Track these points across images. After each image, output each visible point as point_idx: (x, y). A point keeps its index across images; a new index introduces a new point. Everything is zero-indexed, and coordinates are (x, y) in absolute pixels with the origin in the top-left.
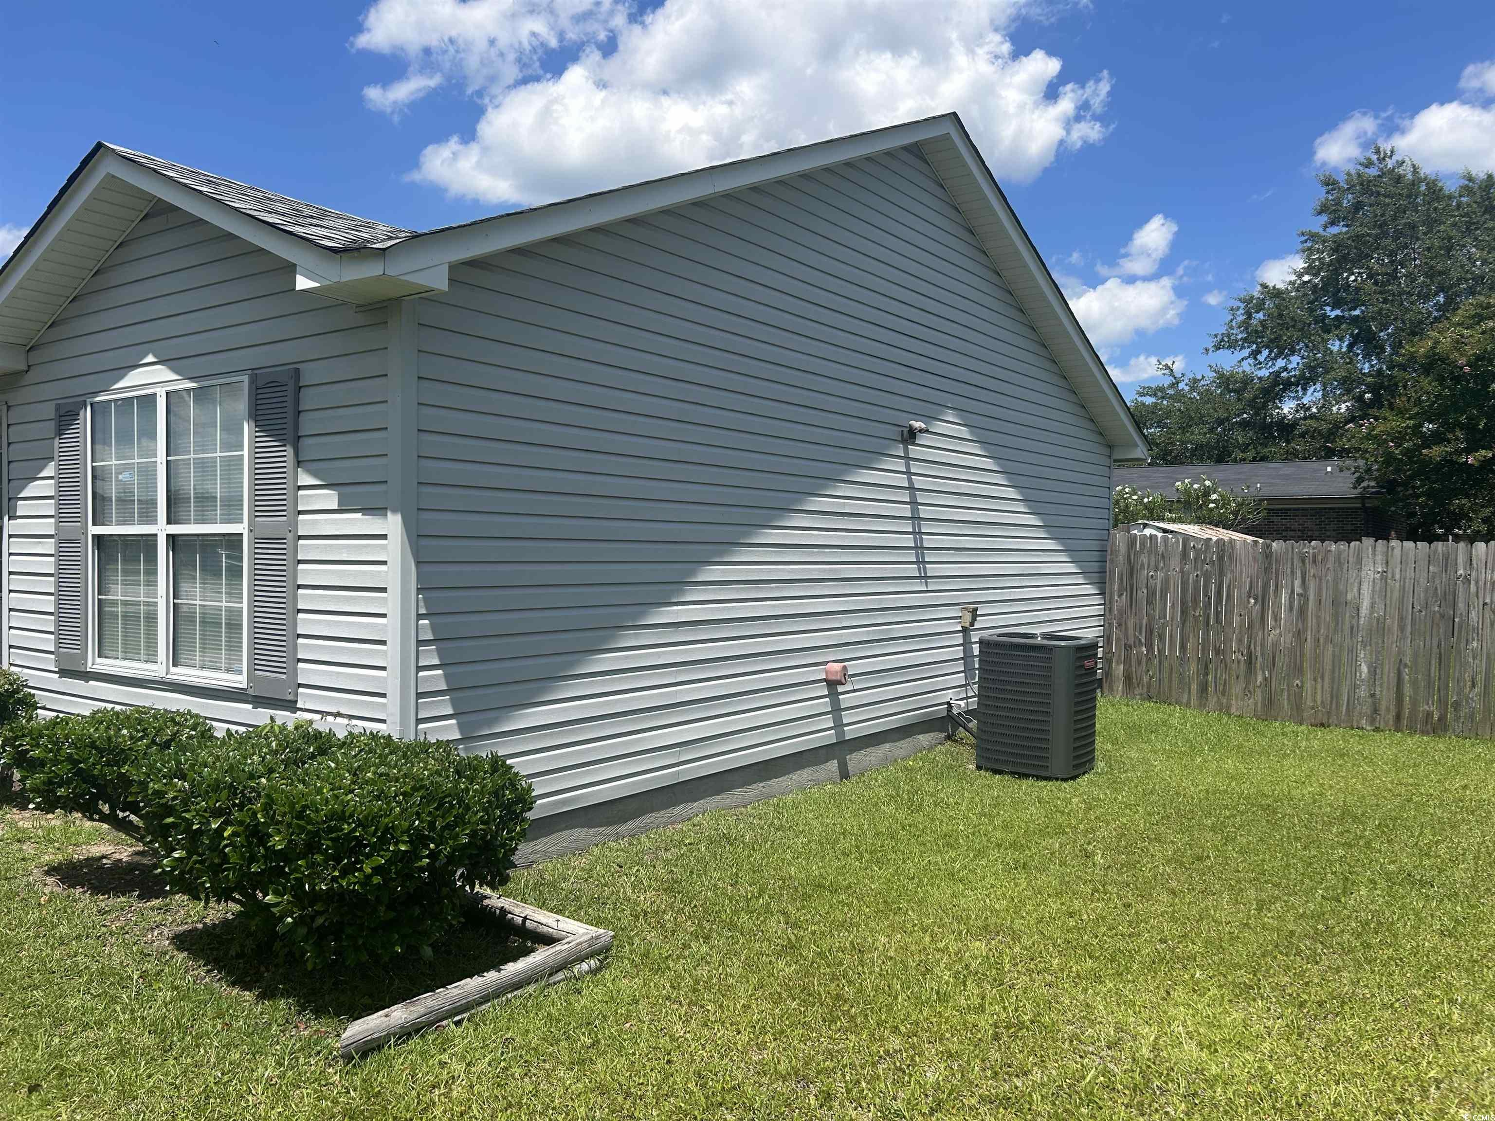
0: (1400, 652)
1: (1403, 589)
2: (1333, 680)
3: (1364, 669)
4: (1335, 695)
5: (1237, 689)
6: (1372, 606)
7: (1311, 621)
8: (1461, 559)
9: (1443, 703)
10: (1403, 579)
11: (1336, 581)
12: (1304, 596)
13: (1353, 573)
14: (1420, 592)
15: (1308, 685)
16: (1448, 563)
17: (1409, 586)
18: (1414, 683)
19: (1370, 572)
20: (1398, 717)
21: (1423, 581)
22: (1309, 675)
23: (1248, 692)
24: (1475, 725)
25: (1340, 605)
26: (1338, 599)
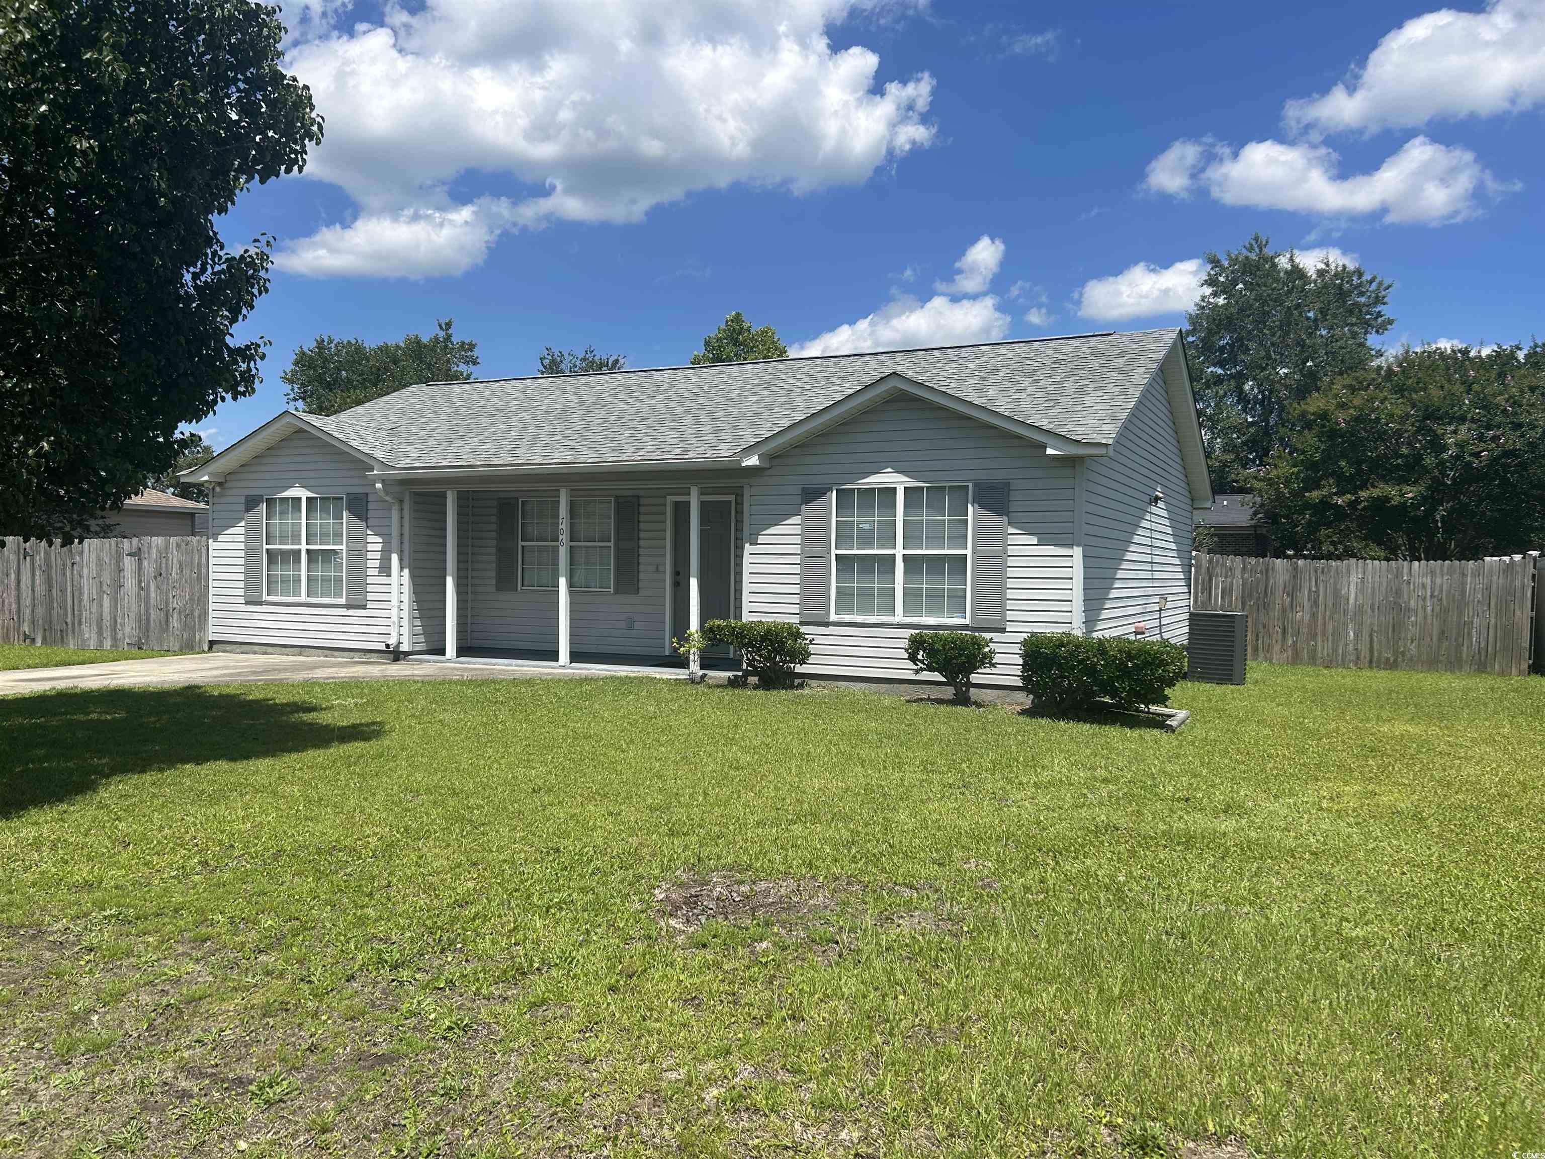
0: (1371, 624)
1: (1373, 588)
2: (1333, 640)
3: (1352, 634)
4: (1335, 650)
5: (1277, 648)
6: (1356, 599)
7: (1321, 608)
8: (1406, 571)
9: (1396, 653)
10: (1373, 583)
11: (1335, 582)
12: (1317, 592)
13: (1345, 579)
14: (1383, 589)
15: (1319, 644)
16: (1398, 574)
17: (1376, 585)
18: (1380, 642)
19: (1354, 578)
20: (1371, 662)
21: (1385, 584)
22: (1319, 638)
23: (1283, 650)
24: (1413, 664)
25: (1338, 598)
26: (1336, 594)
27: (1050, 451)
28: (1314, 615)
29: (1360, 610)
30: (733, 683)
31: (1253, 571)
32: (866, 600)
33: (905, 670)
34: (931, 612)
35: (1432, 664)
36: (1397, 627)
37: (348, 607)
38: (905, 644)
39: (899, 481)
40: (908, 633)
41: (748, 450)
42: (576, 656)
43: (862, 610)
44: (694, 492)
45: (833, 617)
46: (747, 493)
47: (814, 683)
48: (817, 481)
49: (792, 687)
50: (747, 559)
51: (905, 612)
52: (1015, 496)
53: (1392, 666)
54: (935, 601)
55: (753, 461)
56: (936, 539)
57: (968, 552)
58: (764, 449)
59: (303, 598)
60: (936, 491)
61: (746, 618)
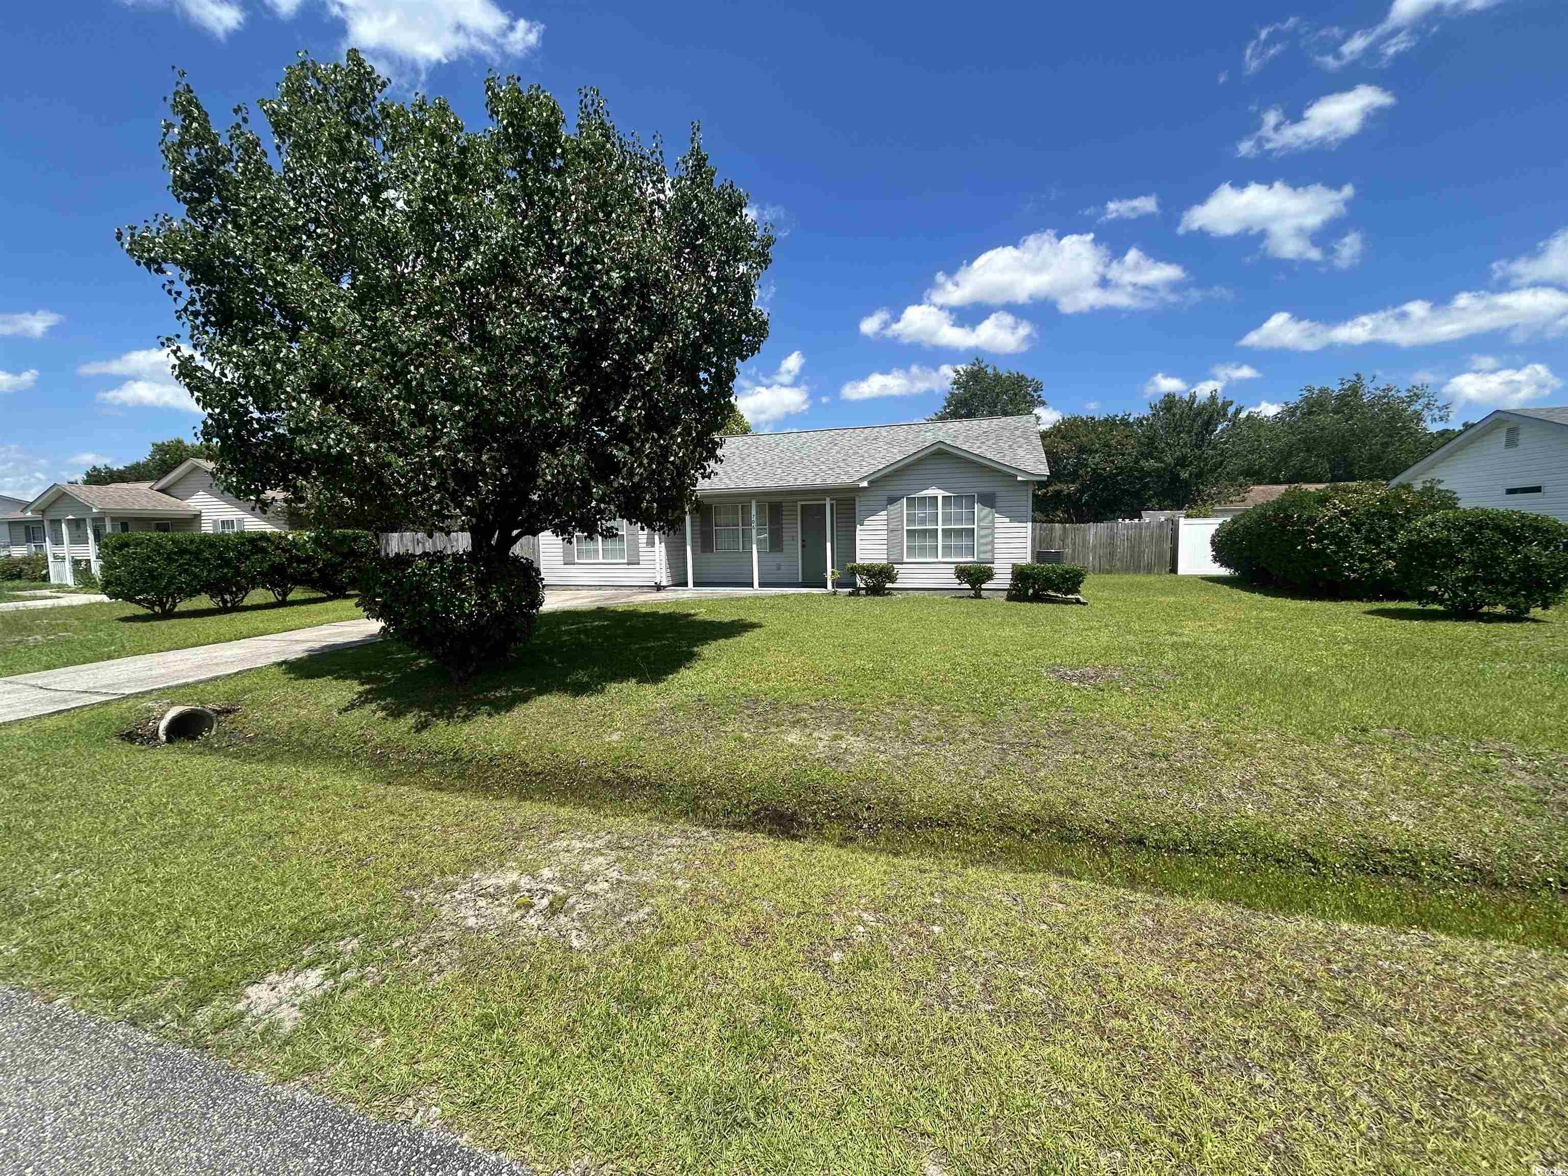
0: (1100, 553)
1: (1101, 535)
2: (1083, 561)
3: (1091, 558)
6: (1093, 542)
7: (1077, 546)
8: (1115, 528)
11: (1083, 534)
12: (1075, 539)
13: (1088, 533)
14: (1105, 537)
16: (1112, 529)
18: (1104, 561)
20: (1100, 571)
21: (1106, 534)
22: (1076, 561)
24: (1118, 571)
25: (1085, 541)
26: (1084, 540)
27: (1019, 478)
28: (1074, 550)
29: (1095, 546)
30: (851, 594)
31: (1045, 529)
32: (923, 550)
33: (954, 583)
34: (956, 556)
35: (1127, 570)
36: (1112, 554)
37: (628, 564)
38: (953, 571)
39: (940, 493)
40: (953, 566)
41: (862, 479)
42: (761, 585)
43: (920, 556)
44: (828, 499)
45: (905, 560)
46: (857, 500)
47: (895, 592)
48: (897, 494)
49: (884, 595)
50: (858, 532)
51: (943, 556)
52: (998, 499)
53: (1109, 572)
54: (959, 550)
55: (865, 484)
56: (959, 520)
57: (975, 526)
58: (870, 479)
59: (601, 560)
60: (959, 498)
61: (859, 561)
